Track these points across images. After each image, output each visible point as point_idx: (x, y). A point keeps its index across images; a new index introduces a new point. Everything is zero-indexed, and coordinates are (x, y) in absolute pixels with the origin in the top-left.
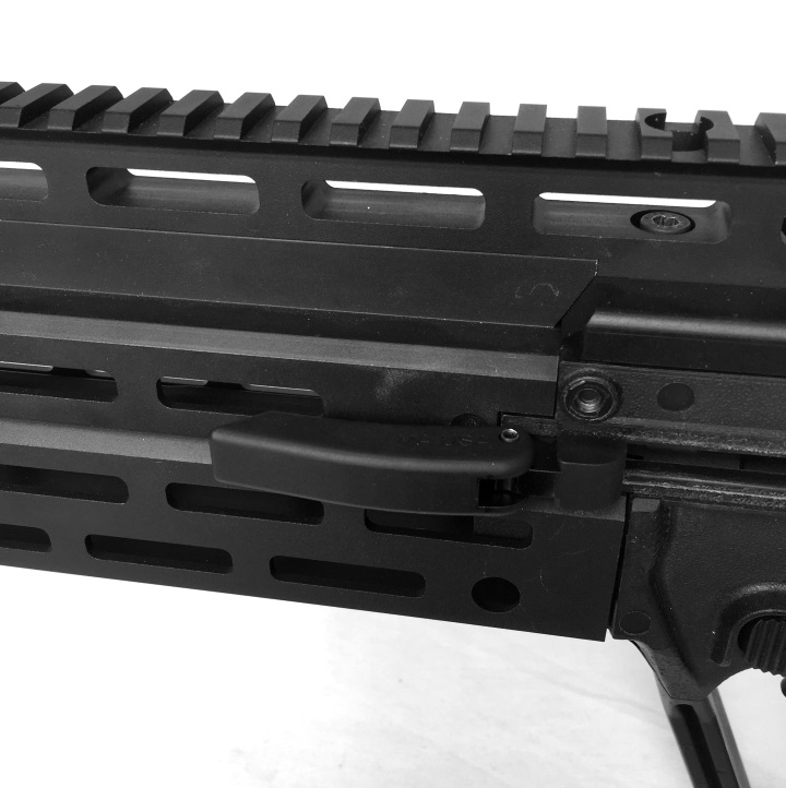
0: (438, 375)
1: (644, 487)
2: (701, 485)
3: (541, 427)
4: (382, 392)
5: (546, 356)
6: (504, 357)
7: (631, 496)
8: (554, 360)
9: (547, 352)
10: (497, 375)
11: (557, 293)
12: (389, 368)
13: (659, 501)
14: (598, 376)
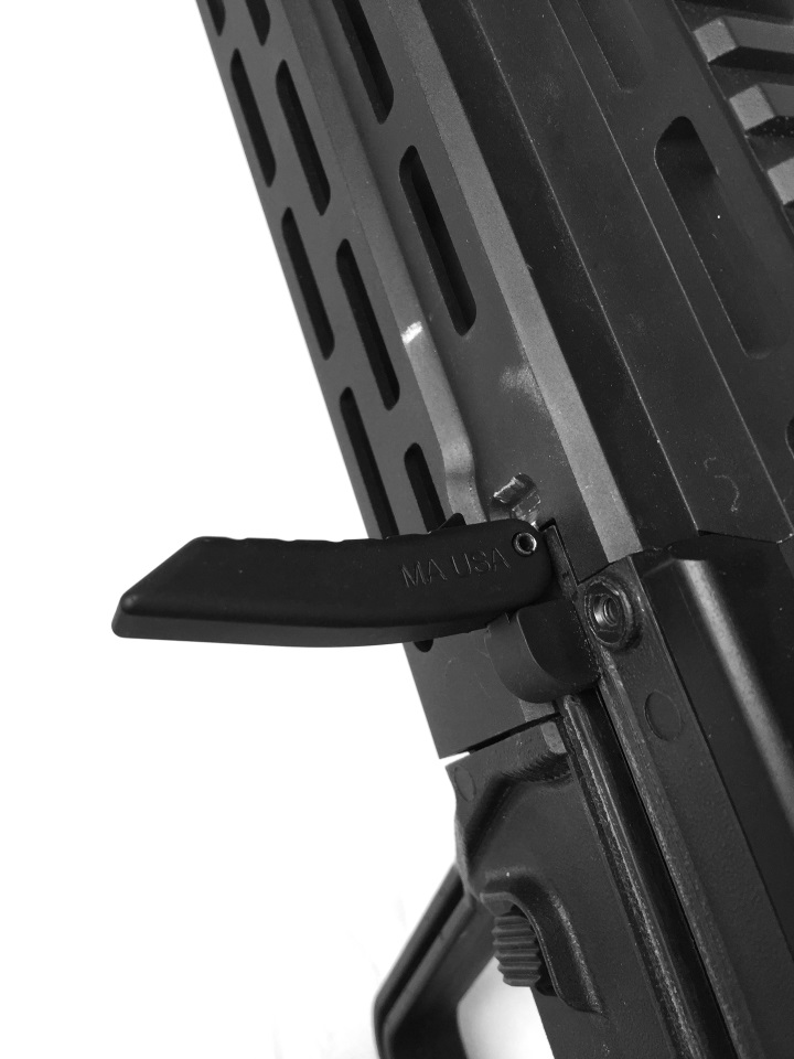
0: (550, 424)
1: (572, 727)
2: (605, 793)
3: (564, 576)
4: (508, 379)
5: (635, 535)
6: (609, 487)
7: (557, 717)
8: (636, 546)
9: (643, 535)
10: (582, 491)
11: (734, 509)
12: (530, 368)
13: (565, 751)
14: (632, 607)
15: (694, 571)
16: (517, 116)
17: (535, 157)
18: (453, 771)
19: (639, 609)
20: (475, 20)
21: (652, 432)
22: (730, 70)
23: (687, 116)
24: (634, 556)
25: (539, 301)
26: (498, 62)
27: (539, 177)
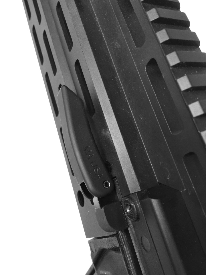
2: (130, 260)
4: (103, 132)
5: (139, 185)
6: (131, 170)
7: (117, 235)
8: (139, 189)
9: (141, 185)
10: (123, 170)
11: (168, 178)
12: (109, 130)
13: (119, 246)
14: (137, 210)
15: (155, 202)
16: (108, 52)
17: (113, 65)
18: (90, 243)
19: (139, 210)
20: (97, 22)
21: (145, 151)
22: (167, 45)
23: (155, 58)
24: (138, 193)
25: (112, 110)
26: (103, 35)
27: (114, 71)
